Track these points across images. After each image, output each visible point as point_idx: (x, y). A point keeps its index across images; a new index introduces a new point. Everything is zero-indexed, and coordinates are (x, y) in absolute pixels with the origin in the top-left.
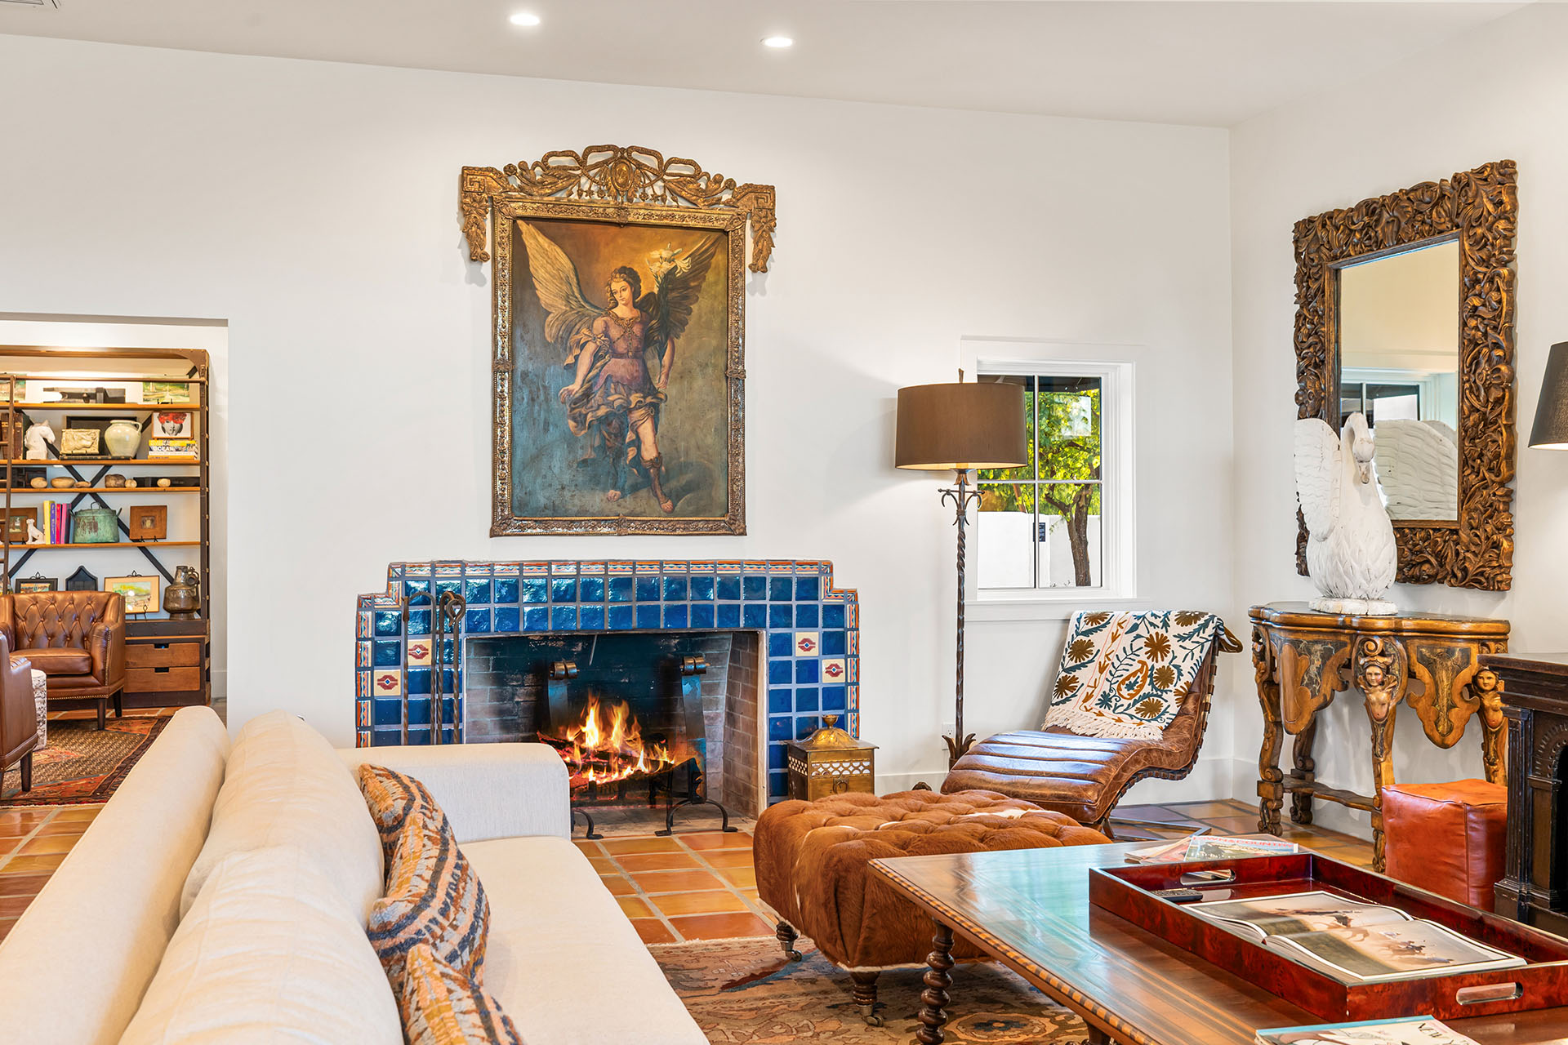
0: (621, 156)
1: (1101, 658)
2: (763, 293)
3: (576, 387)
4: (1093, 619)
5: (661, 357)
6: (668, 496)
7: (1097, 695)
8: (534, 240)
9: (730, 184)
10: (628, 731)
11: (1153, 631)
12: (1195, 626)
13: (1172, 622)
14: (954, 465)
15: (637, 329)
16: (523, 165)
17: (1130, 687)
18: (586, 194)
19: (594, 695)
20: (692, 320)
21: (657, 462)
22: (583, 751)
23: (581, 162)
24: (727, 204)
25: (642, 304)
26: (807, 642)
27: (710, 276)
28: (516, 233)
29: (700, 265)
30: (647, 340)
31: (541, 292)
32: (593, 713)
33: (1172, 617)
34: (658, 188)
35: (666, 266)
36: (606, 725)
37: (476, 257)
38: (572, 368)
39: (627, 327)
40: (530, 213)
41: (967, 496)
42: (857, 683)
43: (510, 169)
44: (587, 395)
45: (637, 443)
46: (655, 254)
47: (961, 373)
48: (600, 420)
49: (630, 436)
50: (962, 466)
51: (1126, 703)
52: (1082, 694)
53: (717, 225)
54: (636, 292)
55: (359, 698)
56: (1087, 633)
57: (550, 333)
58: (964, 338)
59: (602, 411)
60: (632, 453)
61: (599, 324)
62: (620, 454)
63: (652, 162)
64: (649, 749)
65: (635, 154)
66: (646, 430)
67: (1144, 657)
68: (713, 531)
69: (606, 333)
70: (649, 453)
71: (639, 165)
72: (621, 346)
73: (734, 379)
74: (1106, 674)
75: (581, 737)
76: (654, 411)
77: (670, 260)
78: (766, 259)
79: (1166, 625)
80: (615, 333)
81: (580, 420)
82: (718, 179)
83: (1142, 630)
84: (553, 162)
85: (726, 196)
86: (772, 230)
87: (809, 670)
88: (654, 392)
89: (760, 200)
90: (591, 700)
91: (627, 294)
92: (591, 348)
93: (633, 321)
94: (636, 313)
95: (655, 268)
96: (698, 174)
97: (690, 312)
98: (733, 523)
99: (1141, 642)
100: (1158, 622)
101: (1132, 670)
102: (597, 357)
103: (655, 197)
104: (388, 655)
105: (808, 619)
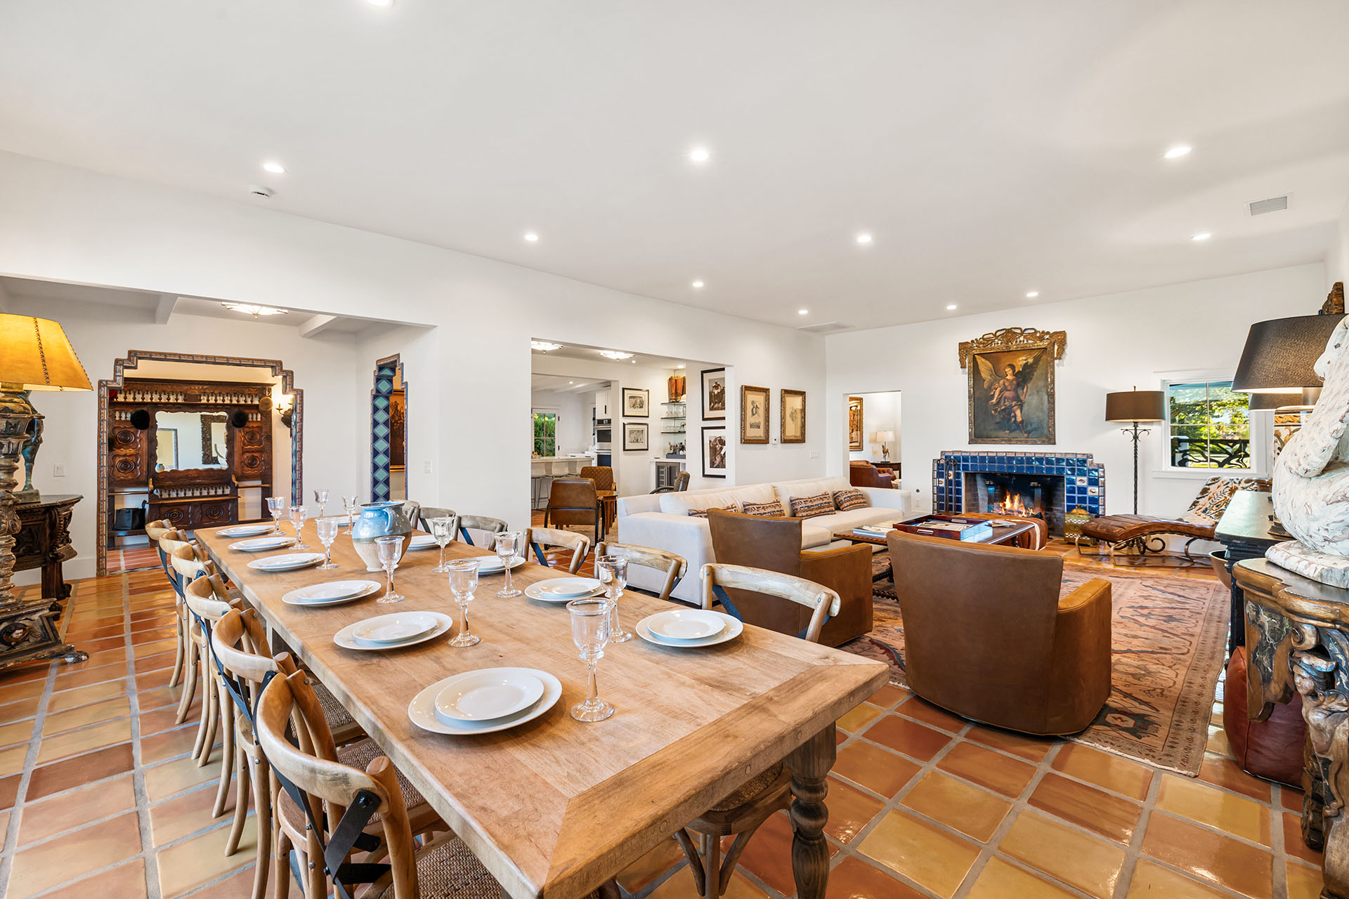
0: (1009, 331)
1: (1210, 495)
2: (1063, 365)
3: (994, 401)
4: (1214, 479)
5: (1023, 390)
6: (1026, 433)
7: (1204, 509)
8: (980, 360)
9: (1048, 333)
10: (1020, 503)
11: (1234, 485)
12: (1250, 484)
13: (1242, 482)
14: (1132, 420)
15: (1014, 382)
16: (976, 339)
17: (1217, 506)
18: (998, 344)
19: (1009, 491)
20: (1034, 378)
21: (1022, 422)
22: (1005, 510)
23: (995, 335)
24: (1047, 339)
25: (1016, 375)
26: (1081, 481)
27: (1041, 363)
28: (974, 358)
29: (1037, 360)
30: (1018, 385)
31: (983, 375)
32: (1008, 497)
33: (1243, 480)
34: (1022, 339)
35: (1025, 362)
36: (1012, 501)
37: (963, 367)
38: (993, 396)
39: (1011, 382)
40: (978, 352)
41: (1138, 432)
42: (1104, 496)
43: (973, 341)
44: (998, 403)
45: (1015, 416)
46: (1021, 359)
47: (1135, 387)
48: (1002, 410)
49: (1013, 414)
50: (1136, 420)
51: (1212, 512)
52: (1197, 508)
53: (1043, 347)
54: (1014, 371)
55: (933, 486)
56: (1209, 485)
57: (986, 386)
58: (1155, 372)
59: (1003, 408)
60: (1013, 419)
61: (1001, 382)
62: (1010, 420)
63: (1019, 331)
64: (1026, 509)
65: (1013, 330)
66: (1018, 412)
67: (1226, 495)
68: (1043, 443)
69: (1004, 384)
70: (1019, 419)
71: (1014, 333)
72: (1009, 388)
73: (1051, 396)
74: (1210, 501)
75: (1004, 505)
76: (1021, 407)
77: (1026, 360)
78: (1061, 355)
79: (1240, 483)
80: (1007, 384)
81: (996, 411)
82: (1043, 332)
83: (1230, 485)
84: (985, 337)
85: (1047, 337)
86: (1063, 345)
87: (1083, 490)
88: (1021, 401)
89: (1060, 339)
90: (1008, 493)
91: (1011, 372)
92: (999, 389)
93: (1013, 380)
94: (1014, 377)
95: (1021, 363)
96: (1036, 332)
97: (1033, 375)
98: (1051, 440)
99: (1228, 489)
100: (1237, 482)
101: (1221, 500)
102: (1001, 392)
103: (1020, 341)
104: (940, 475)
105: (1082, 473)
